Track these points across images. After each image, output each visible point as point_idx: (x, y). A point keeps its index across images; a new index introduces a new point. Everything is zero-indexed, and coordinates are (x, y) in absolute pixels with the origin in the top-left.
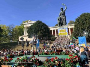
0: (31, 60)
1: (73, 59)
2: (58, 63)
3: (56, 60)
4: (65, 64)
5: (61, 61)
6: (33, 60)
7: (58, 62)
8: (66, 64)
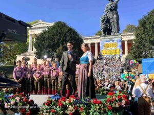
0: (12, 102)
1: (113, 102)
2: (74, 111)
3: (70, 104)
4: (89, 112)
5: (81, 106)
6: (18, 101)
7: (72, 108)
8: (91, 113)
